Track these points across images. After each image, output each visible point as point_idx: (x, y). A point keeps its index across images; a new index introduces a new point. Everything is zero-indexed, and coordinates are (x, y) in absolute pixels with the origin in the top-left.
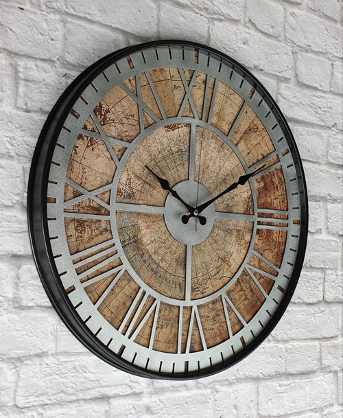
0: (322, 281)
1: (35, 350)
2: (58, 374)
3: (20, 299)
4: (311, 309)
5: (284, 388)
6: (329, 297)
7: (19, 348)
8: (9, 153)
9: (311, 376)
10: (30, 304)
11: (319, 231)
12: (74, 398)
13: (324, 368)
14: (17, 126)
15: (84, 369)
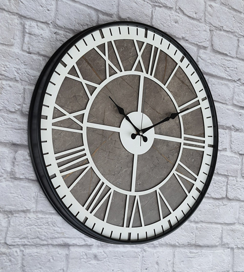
0: (225, 184)
1: (22, 207)
2: (36, 226)
3: (15, 173)
4: (217, 202)
5: (194, 255)
6: (230, 196)
7: (11, 205)
8: (15, 78)
9: (214, 249)
10: (21, 177)
11: (225, 150)
12: (45, 243)
13: (224, 245)
14: (22, 62)
15: (54, 224)
